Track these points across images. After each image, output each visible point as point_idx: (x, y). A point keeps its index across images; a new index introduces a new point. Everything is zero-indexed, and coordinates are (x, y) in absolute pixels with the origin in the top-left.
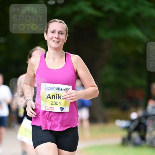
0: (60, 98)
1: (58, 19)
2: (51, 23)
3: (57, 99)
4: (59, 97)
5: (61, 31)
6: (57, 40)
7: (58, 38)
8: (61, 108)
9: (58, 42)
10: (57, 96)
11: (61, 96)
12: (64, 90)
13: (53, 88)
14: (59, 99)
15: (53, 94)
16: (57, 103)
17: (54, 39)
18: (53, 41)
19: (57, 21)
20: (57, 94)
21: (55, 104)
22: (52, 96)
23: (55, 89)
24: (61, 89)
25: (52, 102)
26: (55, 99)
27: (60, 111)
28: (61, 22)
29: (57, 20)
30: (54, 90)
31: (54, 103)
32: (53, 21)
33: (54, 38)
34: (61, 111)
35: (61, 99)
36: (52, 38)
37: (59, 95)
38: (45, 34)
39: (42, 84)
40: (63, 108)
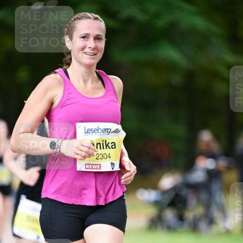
0: (108, 147)
3: (103, 148)
4: (107, 145)
5: (98, 35)
6: (92, 52)
7: (95, 48)
8: (111, 163)
10: (103, 143)
11: (109, 143)
12: (114, 132)
13: (98, 130)
14: (106, 148)
15: (98, 140)
16: (105, 155)
17: (87, 50)
18: (85, 53)
20: (103, 141)
21: (102, 158)
22: (97, 144)
23: (100, 131)
24: (109, 131)
25: (98, 155)
26: (100, 148)
27: (111, 170)
30: (99, 134)
31: (100, 156)
33: (87, 48)
34: (113, 169)
35: (110, 148)
36: (83, 48)
37: (106, 141)
38: (67, 39)
39: (78, 124)
40: (114, 164)
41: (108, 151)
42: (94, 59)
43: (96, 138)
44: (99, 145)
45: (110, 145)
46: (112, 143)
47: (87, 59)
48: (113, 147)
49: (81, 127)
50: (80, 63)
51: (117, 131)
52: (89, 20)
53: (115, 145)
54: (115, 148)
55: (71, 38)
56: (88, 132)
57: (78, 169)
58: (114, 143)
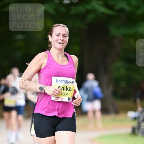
1: (62, 24)
2: (55, 27)
3: (65, 90)
4: (67, 89)
5: (65, 34)
7: (63, 40)
8: (69, 98)
9: (62, 44)
10: (65, 88)
11: (68, 88)
12: (71, 82)
13: (63, 81)
14: (67, 90)
15: (63, 86)
16: (66, 94)
17: (59, 41)
18: (58, 43)
19: (61, 26)
22: (62, 88)
23: (64, 81)
24: (68, 82)
26: (64, 90)
27: (68, 101)
28: (64, 26)
29: (60, 24)
30: (63, 83)
31: (63, 94)
32: (57, 25)
34: (69, 101)
35: (68, 90)
36: (57, 40)
37: (66, 87)
38: (49, 37)
39: (53, 78)
40: (70, 98)
41: (67, 92)
42: (62, 46)
43: (62, 85)
44: (63, 88)
45: (68, 89)
46: (69, 88)
47: (59, 46)
48: (70, 90)
49: (54, 79)
50: (56, 48)
51: (72, 82)
52: (60, 27)
53: (71, 89)
54: (71, 90)
55: (51, 36)
56: (58, 81)
57: (52, 100)
58: (71, 88)
